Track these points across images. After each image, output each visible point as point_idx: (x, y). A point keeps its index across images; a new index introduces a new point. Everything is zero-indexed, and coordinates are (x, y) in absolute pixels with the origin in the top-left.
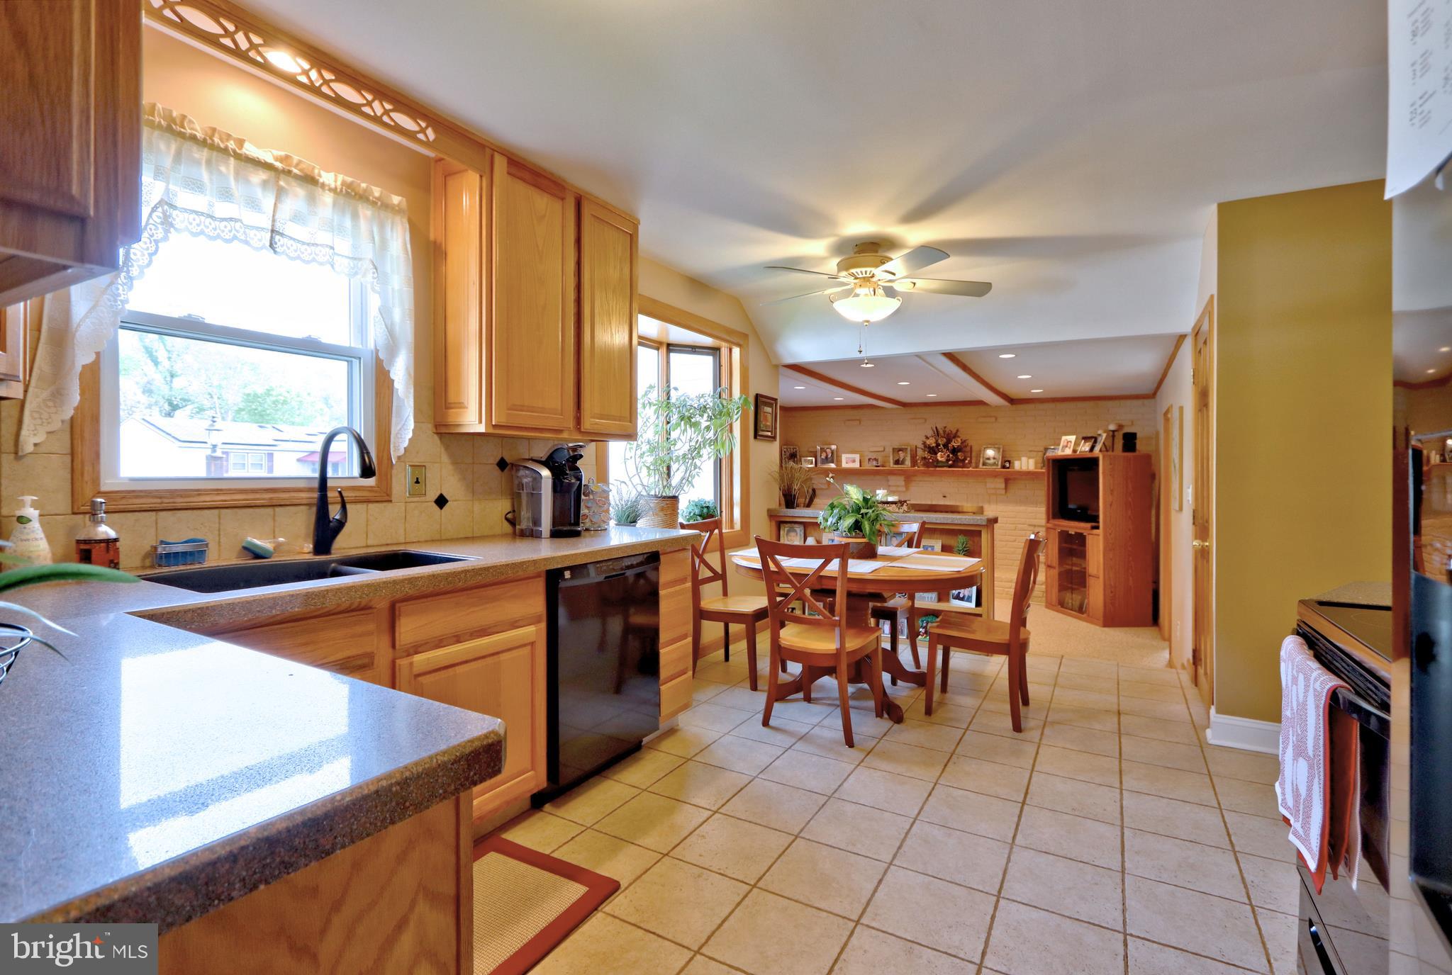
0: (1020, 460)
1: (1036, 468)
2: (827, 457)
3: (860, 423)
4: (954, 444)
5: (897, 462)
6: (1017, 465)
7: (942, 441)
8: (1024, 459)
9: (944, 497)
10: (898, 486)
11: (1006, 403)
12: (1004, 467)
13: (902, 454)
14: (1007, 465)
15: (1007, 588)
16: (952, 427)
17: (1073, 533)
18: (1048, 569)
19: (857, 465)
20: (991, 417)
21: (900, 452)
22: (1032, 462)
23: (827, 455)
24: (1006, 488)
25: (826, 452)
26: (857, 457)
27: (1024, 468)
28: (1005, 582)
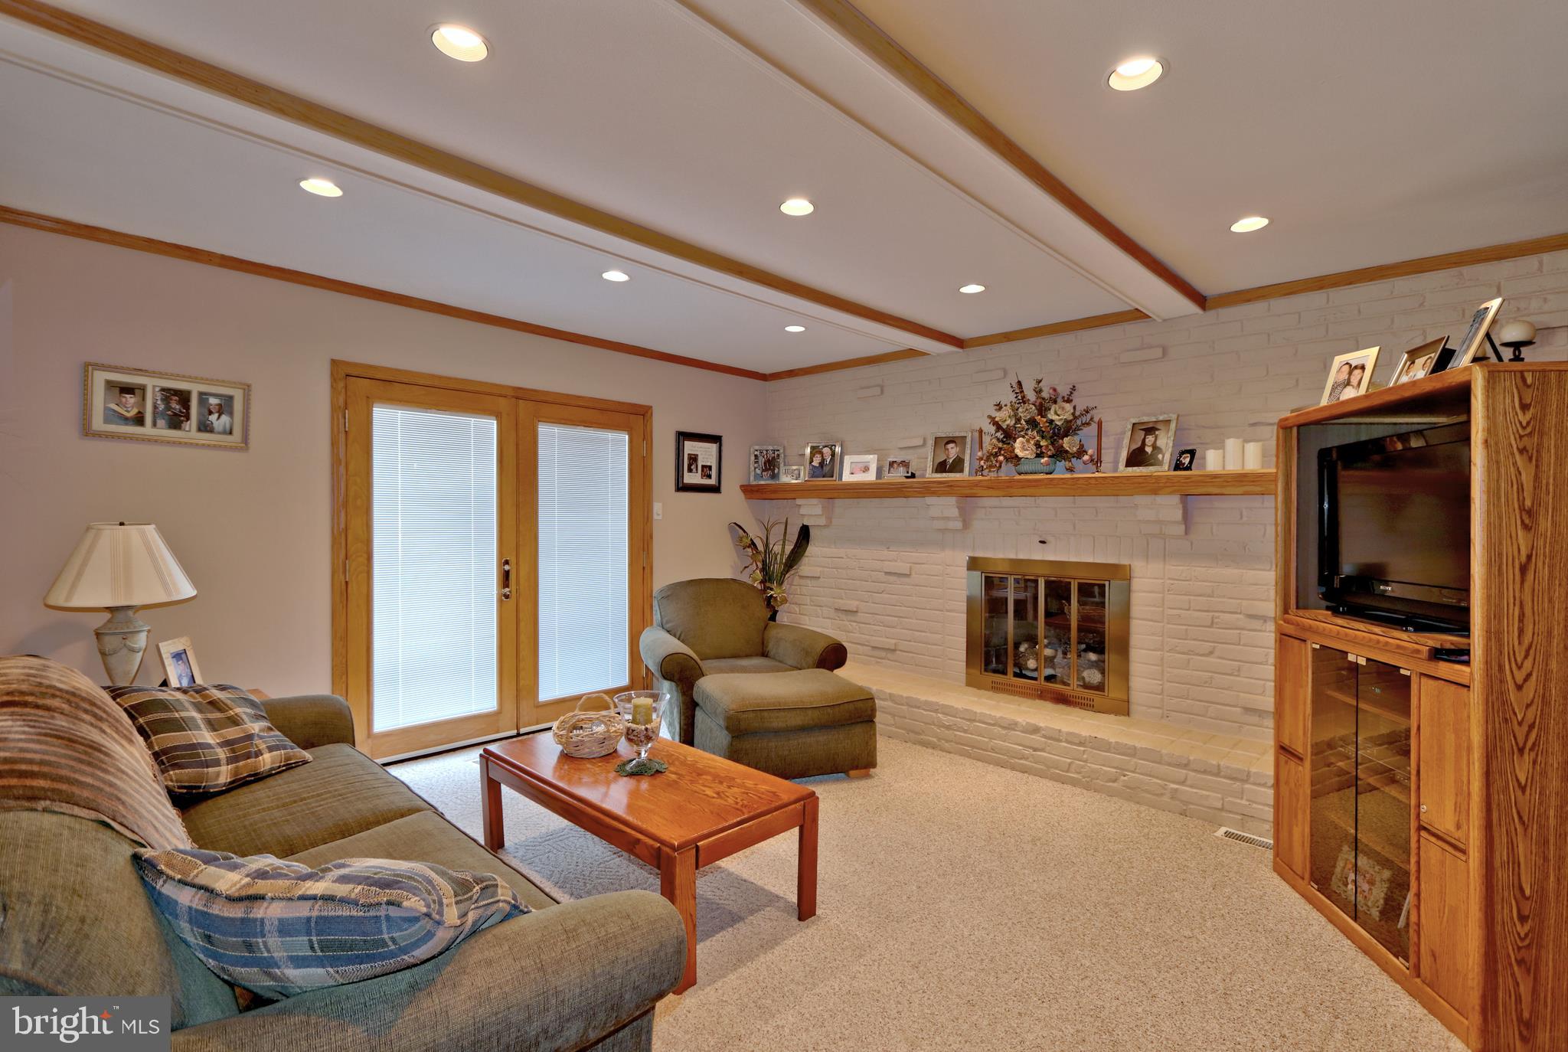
0: (1220, 445)
1: (1263, 467)
2: (822, 464)
3: (882, 392)
4: (1055, 417)
5: (941, 467)
6: (1212, 461)
7: (1027, 412)
8: (1232, 444)
9: (1043, 542)
10: (948, 519)
11: (1188, 307)
12: (1178, 466)
13: (953, 451)
14: (1186, 461)
15: (1174, 782)
16: (1056, 380)
17: (1362, 662)
18: (1283, 758)
19: (871, 477)
20: (1151, 347)
21: (950, 446)
22: (1253, 451)
23: (823, 460)
24: (1187, 518)
25: (822, 454)
26: (872, 460)
27: (1233, 467)
28: (1169, 764)
